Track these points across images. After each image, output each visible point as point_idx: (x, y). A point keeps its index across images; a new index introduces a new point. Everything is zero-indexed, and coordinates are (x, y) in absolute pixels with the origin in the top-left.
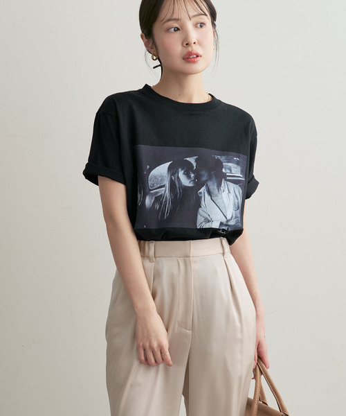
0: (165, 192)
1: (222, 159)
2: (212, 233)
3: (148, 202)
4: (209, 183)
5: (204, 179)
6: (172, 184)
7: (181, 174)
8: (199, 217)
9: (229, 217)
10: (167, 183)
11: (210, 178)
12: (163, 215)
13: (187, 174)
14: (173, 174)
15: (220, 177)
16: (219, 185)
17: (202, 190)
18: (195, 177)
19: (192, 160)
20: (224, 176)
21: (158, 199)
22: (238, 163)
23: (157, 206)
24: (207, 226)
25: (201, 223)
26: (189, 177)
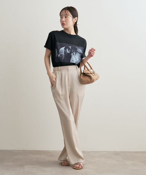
0: (63, 54)
1: (77, 48)
2: (74, 64)
3: (59, 55)
4: (74, 53)
5: (72, 51)
6: (65, 52)
7: (67, 50)
8: (71, 60)
9: (77, 61)
10: (64, 52)
11: (74, 51)
12: (62, 59)
13: (69, 50)
14: (65, 50)
15: (76, 52)
16: (76, 53)
17: (72, 54)
18: (70, 51)
19: (70, 47)
20: (78, 51)
21: (61, 55)
22: (81, 49)
23: (61, 57)
24: (73, 62)
25: (71, 61)
26: (69, 51)
